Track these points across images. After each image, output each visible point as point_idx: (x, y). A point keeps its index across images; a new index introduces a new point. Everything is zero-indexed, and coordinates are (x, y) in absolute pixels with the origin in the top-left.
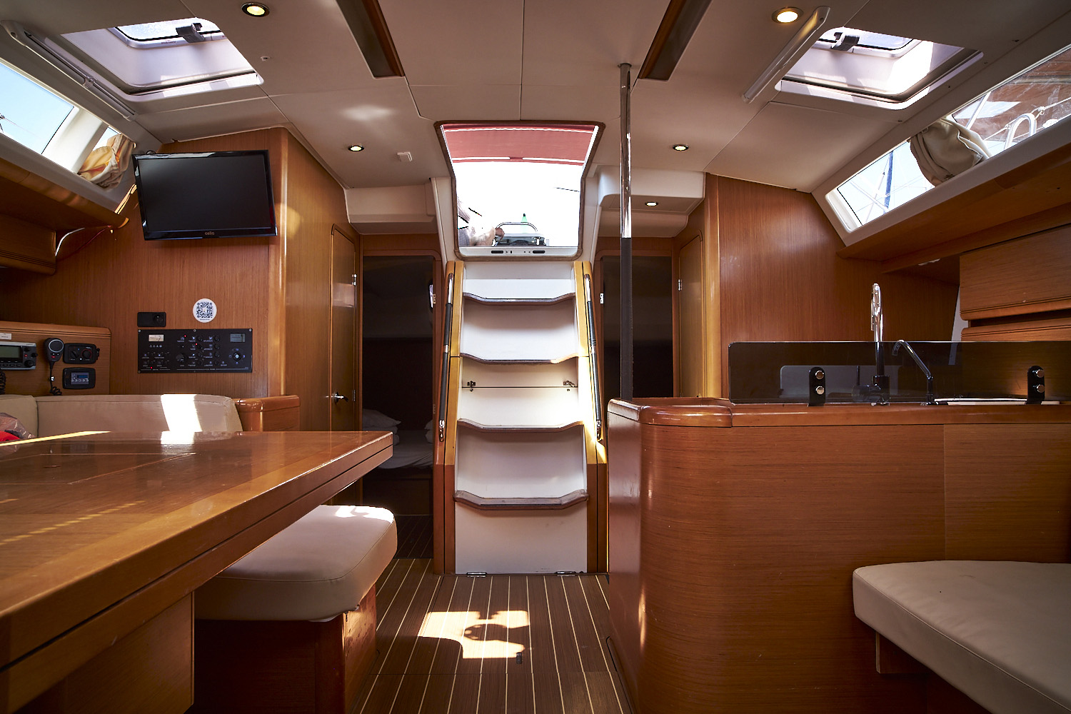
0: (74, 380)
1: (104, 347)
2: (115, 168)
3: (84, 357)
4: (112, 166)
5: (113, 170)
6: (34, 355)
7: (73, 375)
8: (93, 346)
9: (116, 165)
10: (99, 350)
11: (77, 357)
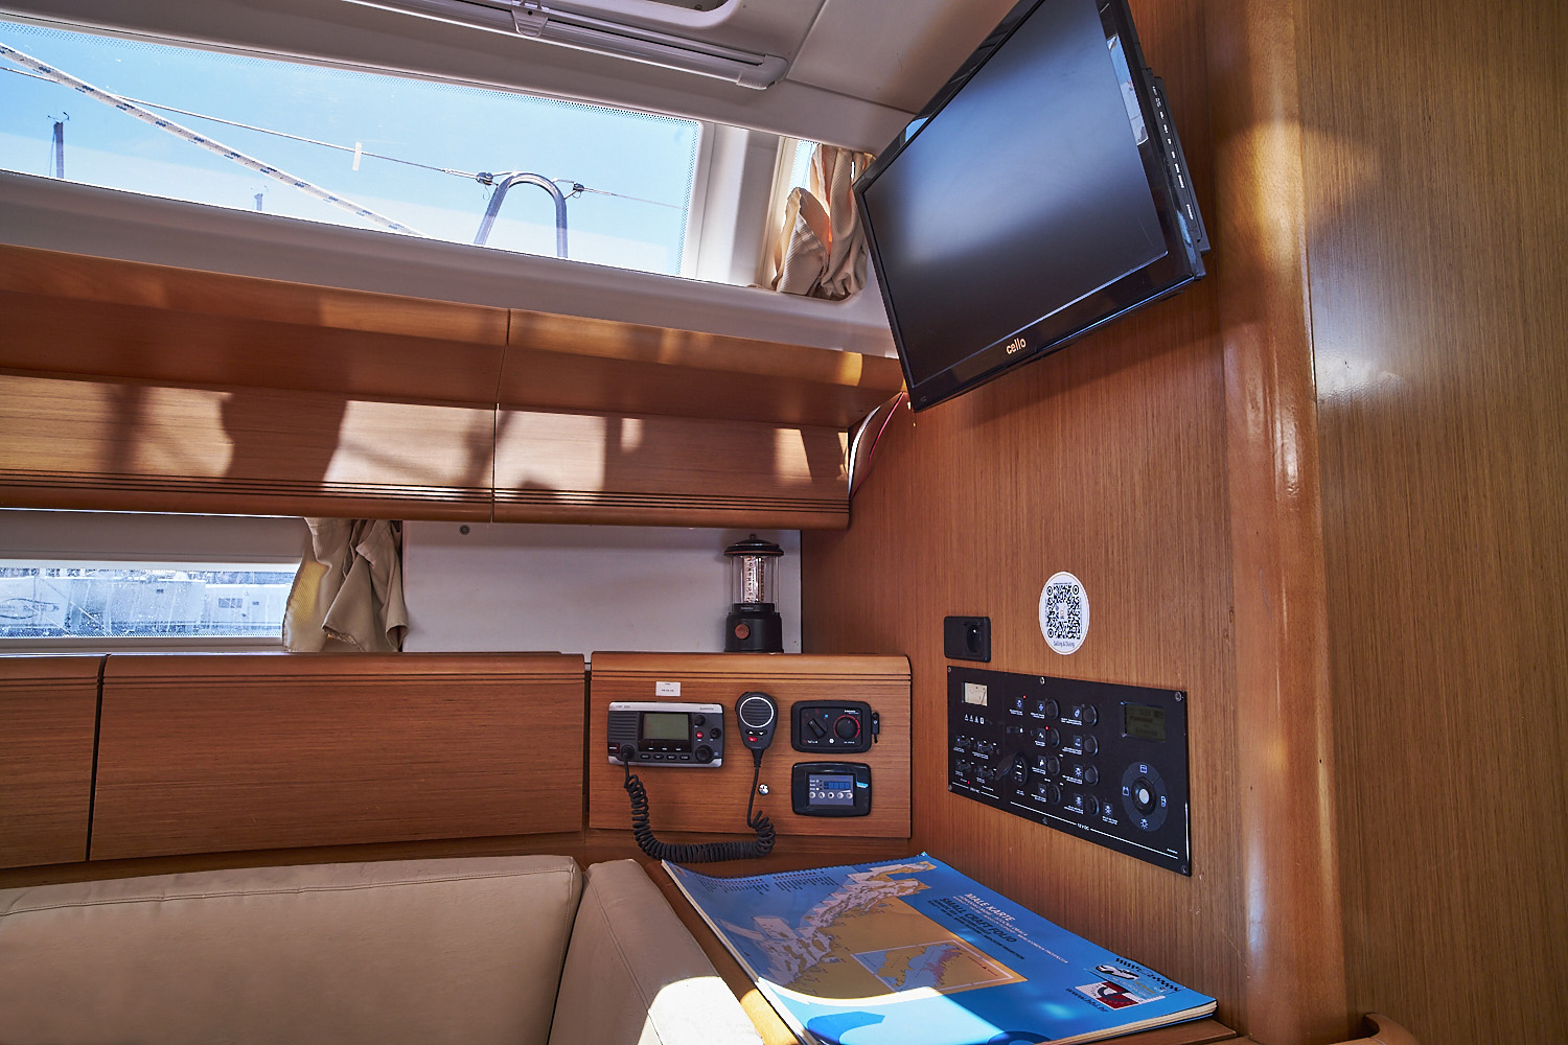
0: (817, 794)
1: (892, 709)
2: (806, 237)
3: (841, 736)
4: (798, 235)
5: (805, 244)
6: (717, 733)
7: (814, 781)
8: (862, 707)
9: (806, 228)
10: (877, 716)
11: (825, 735)
